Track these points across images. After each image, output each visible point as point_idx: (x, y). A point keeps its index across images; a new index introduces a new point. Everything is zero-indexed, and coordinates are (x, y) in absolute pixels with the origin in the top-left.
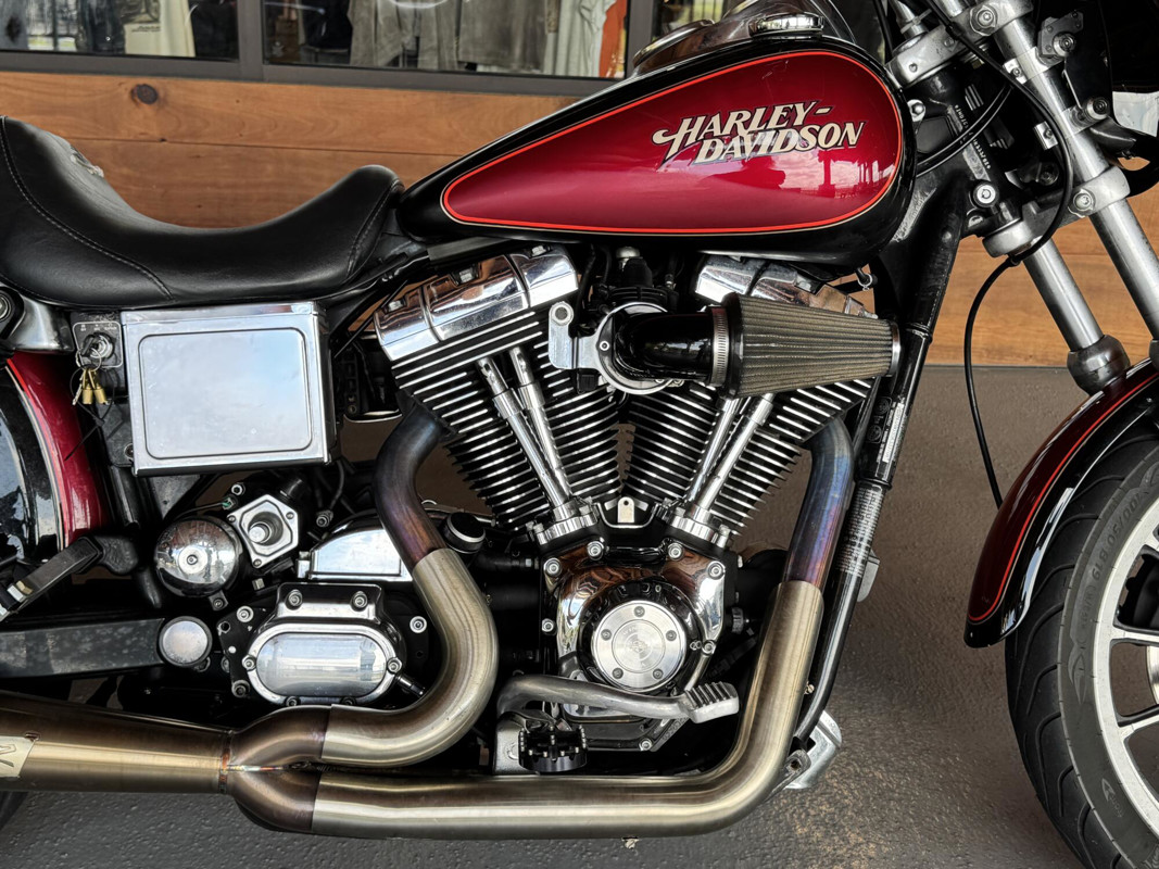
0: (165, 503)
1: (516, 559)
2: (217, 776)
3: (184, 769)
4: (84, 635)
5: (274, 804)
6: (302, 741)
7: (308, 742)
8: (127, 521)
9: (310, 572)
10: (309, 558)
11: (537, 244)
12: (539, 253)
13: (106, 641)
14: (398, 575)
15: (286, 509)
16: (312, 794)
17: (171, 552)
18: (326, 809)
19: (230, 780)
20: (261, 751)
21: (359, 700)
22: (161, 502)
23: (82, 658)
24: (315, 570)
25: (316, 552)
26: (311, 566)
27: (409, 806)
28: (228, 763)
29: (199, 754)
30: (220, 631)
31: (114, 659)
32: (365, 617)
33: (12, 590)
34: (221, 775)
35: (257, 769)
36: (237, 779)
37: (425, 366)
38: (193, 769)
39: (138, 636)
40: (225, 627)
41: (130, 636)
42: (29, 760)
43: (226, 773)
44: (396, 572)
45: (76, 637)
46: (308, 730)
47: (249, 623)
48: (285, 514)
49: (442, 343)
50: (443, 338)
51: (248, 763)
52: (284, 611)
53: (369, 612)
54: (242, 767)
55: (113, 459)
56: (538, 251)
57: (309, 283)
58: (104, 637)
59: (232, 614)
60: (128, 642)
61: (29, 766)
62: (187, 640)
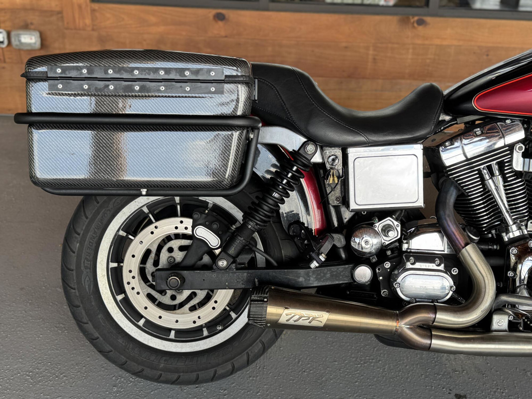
0: (346, 218)
1: (491, 245)
2: (395, 329)
3: (383, 325)
4: (328, 271)
5: (416, 340)
6: (426, 317)
7: (429, 317)
8: (334, 226)
9: (408, 249)
10: (407, 243)
11: (508, 119)
12: (509, 122)
13: (335, 273)
14: (444, 251)
15: (396, 223)
16: (431, 337)
17: (354, 239)
18: (436, 343)
19: (400, 330)
20: (411, 320)
21: (439, 301)
22: (344, 218)
23: (327, 280)
24: (410, 248)
25: (410, 241)
26: (409, 246)
27: (468, 343)
28: (399, 324)
29: (388, 320)
30: (377, 271)
31: (337, 280)
32: (441, 269)
33: (321, 257)
34: (396, 328)
35: (408, 327)
36: (402, 330)
37: (461, 169)
38: (386, 325)
39: (345, 272)
40: (379, 269)
41: (342, 271)
42: (328, 320)
43: (398, 328)
44: (443, 250)
45: (325, 272)
46: (428, 313)
47: (388, 268)
48: (396, 225)
49: (468, 160)
50: (469, 157)
51: (405, 324)
52: (409, 265)
53: (442, 267)
54: (403, 326)
55: (331, 202)
56: (508, 122)
57: (419, 136)
58: (334, 272)
59: (382, 265)
60: (342, 274)
61: (327, 323)
62: (363, 273)
